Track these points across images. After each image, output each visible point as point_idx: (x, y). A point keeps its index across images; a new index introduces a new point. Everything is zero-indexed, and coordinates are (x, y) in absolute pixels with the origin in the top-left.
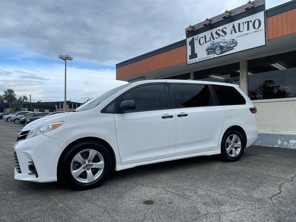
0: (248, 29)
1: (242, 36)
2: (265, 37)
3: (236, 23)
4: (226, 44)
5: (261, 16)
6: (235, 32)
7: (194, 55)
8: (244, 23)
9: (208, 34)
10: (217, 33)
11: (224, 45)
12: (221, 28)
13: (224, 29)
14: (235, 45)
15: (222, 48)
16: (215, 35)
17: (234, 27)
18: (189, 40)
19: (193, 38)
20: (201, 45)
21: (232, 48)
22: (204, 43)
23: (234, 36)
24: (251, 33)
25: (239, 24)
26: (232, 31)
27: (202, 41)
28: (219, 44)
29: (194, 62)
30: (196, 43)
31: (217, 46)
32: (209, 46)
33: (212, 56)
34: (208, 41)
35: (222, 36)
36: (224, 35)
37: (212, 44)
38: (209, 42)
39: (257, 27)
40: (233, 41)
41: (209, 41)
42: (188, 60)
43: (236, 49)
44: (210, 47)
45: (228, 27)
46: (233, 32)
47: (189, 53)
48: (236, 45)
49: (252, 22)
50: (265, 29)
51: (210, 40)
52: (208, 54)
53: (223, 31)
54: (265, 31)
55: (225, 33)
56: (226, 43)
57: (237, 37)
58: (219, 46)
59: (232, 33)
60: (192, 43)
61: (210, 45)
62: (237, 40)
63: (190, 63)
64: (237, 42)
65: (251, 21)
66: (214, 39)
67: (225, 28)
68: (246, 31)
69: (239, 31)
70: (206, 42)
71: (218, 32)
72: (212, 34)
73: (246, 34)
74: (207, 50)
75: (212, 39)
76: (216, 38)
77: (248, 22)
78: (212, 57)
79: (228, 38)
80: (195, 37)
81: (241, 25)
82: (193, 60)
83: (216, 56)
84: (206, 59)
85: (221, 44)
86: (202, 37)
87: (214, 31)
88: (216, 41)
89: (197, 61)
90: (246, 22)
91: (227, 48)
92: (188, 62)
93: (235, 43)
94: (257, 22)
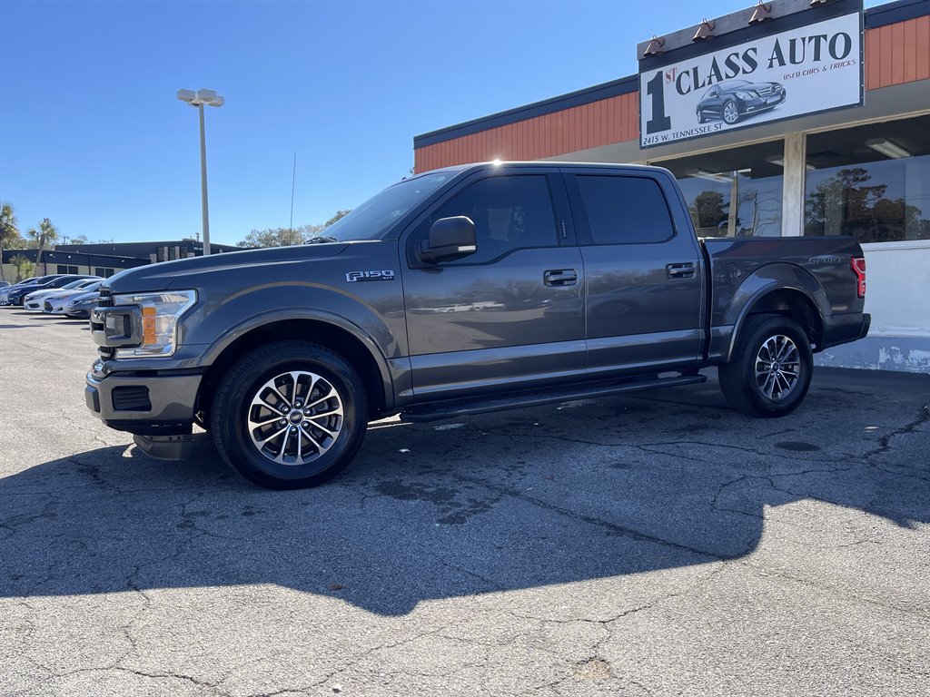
0: (817, 58)
1: (798, 74)
2: (861, 82)
3: (784, 38)
4: (753, 94)
5: (850, 24)
6: (782, 63)
7: (660, 122)
8: (807, 40)
9: (703, 62)
10: (729, 63)
11: (748, 98)
12: (741, 49)
13: (751, 53)
14: (779, 98)
15: (741, 105)
16: (724, 69)
18: (648, 77)
19: (660, 73)
20: (681, 93)
21: (769, 108)
22: (693, 87)
23: (777, 74)
24: (824, 69)
25: (793, 42)
26: (771, 59)
27: (687, 82)
28: (734, 94)
29: (660, 141)
30: (669, 88)
31: (727, 100)
32: (705, 98)
33: (712, 127)
34: (704, 85)
35: (744, 72)
36: (748, 68)
37: (714, 93)
38: (707, 87)
39: (840, 53)
40: (774, 89)
41: (707, 83)
42: (645, 135)
43: (782, 111)
44: (708, 100)
45: (763, 47)
46: (776, 62)
47: (647, 115)
48: (782, 98)
49: (828, 39)
50: (861, 60)
51: (710, 82)
52: (703, 121)
53: (746, 58)
54: (861, 65)
55: (753, 64)
56: (755, 91)
57: (786, 77)
58: (734, 98)
59: (771, 66)
60: (656, 88)
61: (708, 96)
62: (786, 85)
63: (648, 144)
64: (784, 92)
65: (825, 37)
66: (720, 78)
67: (755, 50)
68: (809, 62)
69: (793, 60)
70: (697, 87)
71: (733, 59)
72: (715, 65)
73: (812, 71)
74: (700, 108)
75: (714, 79)
76: (727, 77)
77: (818, 39)
78: (713, 130)
79: (762, 77)
80: (666, 70)
81: (799, 44)
82: (659, 136)
83: (725, 127)
84: (695, 133)
85: (741, 95)
86: (687, 73)
87: (721, 55)
88: (725, 84)
89: (671, 138)
90: (810, 38)
91: (757, 107)
92: (643, 141)
93: (778, 93)
94: (841, 40)
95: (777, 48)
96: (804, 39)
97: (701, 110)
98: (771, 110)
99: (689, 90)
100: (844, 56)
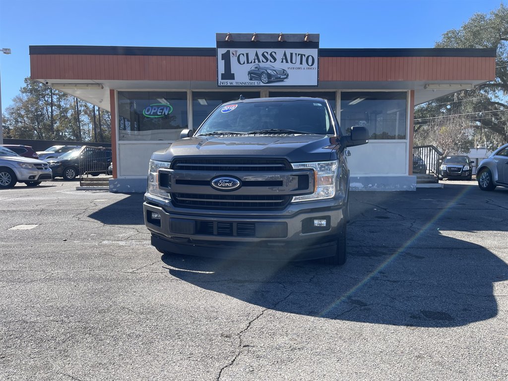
0: (301, 63)
1: (294, 68)
2: (318, 78)
3: (289, 51)
4: (275, 72)
5: (314, 52)
6: (287, 62)
7: (228, 75)
8: (297, 55)
9: (252, 52)
10: (263, 55)
11: (272, 73)
12: (270, 50)
13: (273, 54)
15: (269, 76)
16: (261, 58)
18: (221, 51)
19: (228, 52)
20: (240, 64)
21: (282, 80)
22: (246, 62)
23: (285, 66)
24: (304, 69)
25: (292, 54)
26: (283, 59)
27: (243, 59)
28: (266, 70)
29: (229, 84)
30: (233, 60)
31: (263, 72)
32: (252, 69)
33: (256, 83)
34: (251, 62)
35: (271, 61)
36: (273, 61)
37: (257, 68)
38: (253, 64)
39: (310, 64)
40: (284, 72)
41: (253, 62)
42: (220, 79)
43: (287, 83)
44: (254, 70)
45: (279, 53)
46: (284, 61)
47: (221, 69)
48: (287, 77)
49: (306, 57)
50: (318, 69)
51: (255, 62)
52: (251, 79)
53: (271, 55)
54: (318, 71)
55: (275, 60)
56: (275, 71)
57: (288, 68)
58: (266, 72)
59: (282, 62)
60: (226, 57)
62: (289, 71)
63: (222, 85)
64: (288, 74)
65: (305, 55)
66: (259, 61)
67: (275, 53)
68: (298, 65)
69: (291, 62)
70: (248, 63)
71: (265, 54)
72: (257, 55)
73: (299, 68)
74: (250, 73)
75: (256, 61)
76: (263, 61)
77: (302, 55)
78: (256, 84)
79: (278, 65)
80: (232, 50)
81: (294, 55)
82: (228, 82)
83: (262, 84)
84: (247, 84)
85: (269, 72)
86: (243, 55)
87: (260, 51)
88: (262, 65)
89: (234, 84)
90: (299, 55)
91: (276, 78)
92: (219, 83)
93: (285, 75)
94: (310, 58)
95: (285, 55)
96: (296, 54)
97: (250, 74)
98: (282, 81)
99: (244, 63)
100: (312, 65)
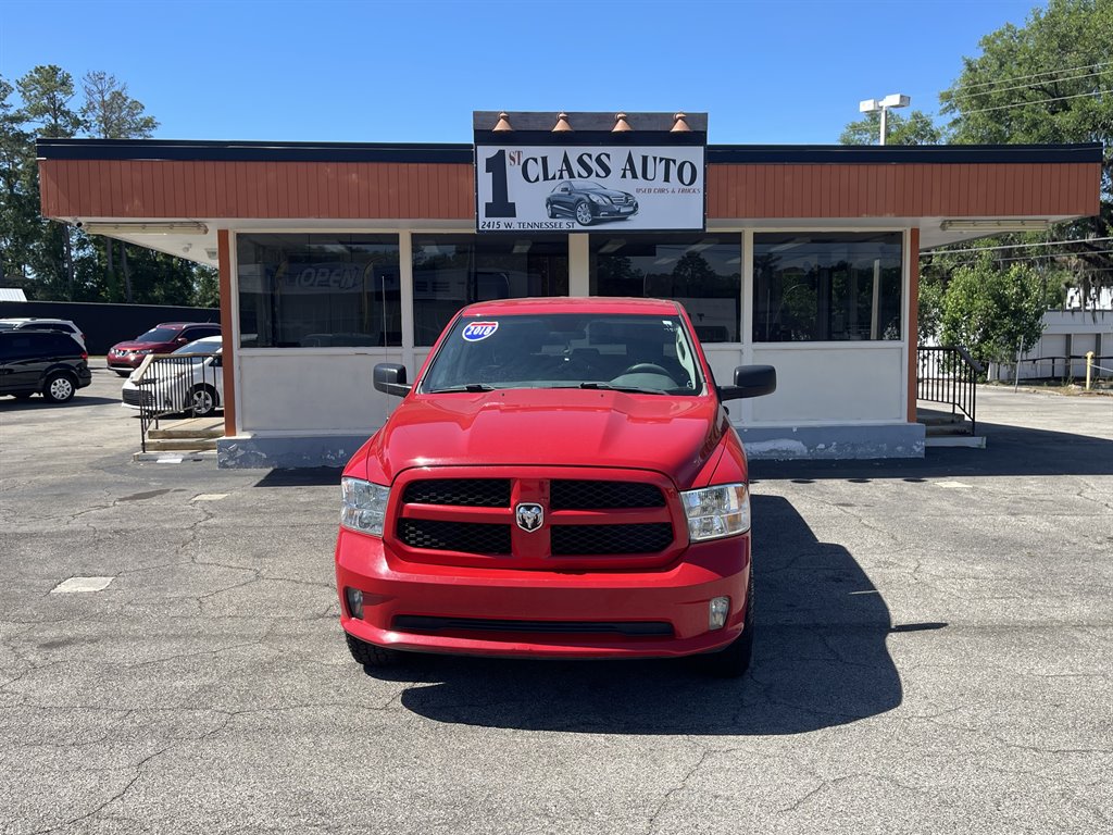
0: (667, 179)
1: (650, 191)
2: (704, 212)
3: (638, 152)
4: (607, 200)
5: (695, 155)
6: (635, 176)
7: (502, 207)
8: (658, 160)
9: (554, 154)
11: (601, 202)
12: (595, 151)
13: (603, 158)
14: (631, 209)
15: (595, 208)
16: (576, 168)
17: (630, 160)
18: (486, 152)
19: (502, 153)
20: (529, 180)
21: (622, 217)
22: (541, 177)
23: (630, 186)
24: (673, 192)
25: (645, 159)
26: (625, 170)
27: (535, 170)
28: (588, 196)
29: (503, 228)
30: (513, 172)
31: (580, 200)
32: (556, 192)
33: (564, 224)
34: (554, 178)
35: (597, 175)
36: (602, 173)
37: (566, 189)
38: (558, 181)
39: (687, 180)
40: (627, 200)
41: (557, 177)
42: (482, 216)
43: (635, 223)
44: (559, 195)
45: (617, 155)
46: (629, 173)
47: (486, 194)
48: (635, 211)
49: (678, 164)
50: (704, 191)
51: (561, 177)
52: (553, 216)
53: (599, 160)
54: (704, 196)
55: (607, 171)
56: (608, 197)
57: (638, 191)
58: (587, 200)
59: (624, 176)
60: (497, 166)
61: (558, 191)
62: (639, 198)
63: (487, 228)
64: (637, 205)
65: (674, 161)
66: (571, 175)
67: (608, 156)
68: (659, 182)
69: (645, 176)
70: (546, 178)
71: (585, 158)
72: (566, 160)
73: (662, 191)
74: (550, 202)
75: (565, 174)
76: (580, 176)
77: (668, 162)
78: (565, 227)
79: (615, 185)
80: (509, 150)
81: (650, 162)
82: (501, 223)
83: (577, 227)
84: (544, 227)
85: (595, 198)
86: (535, 160)
87: (574, 152)
88: (578, 183)
89: (516, 227)
90: (661, 160)
91: (611, 213)
92: (481, 224)
93: (631, 205)
94: (687, 166)
96: (655, 158)
97: (552, 204)
98: (624, 219)
99: (537, 179)
100: (691, 183)
